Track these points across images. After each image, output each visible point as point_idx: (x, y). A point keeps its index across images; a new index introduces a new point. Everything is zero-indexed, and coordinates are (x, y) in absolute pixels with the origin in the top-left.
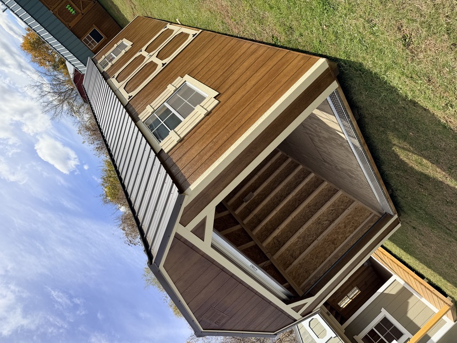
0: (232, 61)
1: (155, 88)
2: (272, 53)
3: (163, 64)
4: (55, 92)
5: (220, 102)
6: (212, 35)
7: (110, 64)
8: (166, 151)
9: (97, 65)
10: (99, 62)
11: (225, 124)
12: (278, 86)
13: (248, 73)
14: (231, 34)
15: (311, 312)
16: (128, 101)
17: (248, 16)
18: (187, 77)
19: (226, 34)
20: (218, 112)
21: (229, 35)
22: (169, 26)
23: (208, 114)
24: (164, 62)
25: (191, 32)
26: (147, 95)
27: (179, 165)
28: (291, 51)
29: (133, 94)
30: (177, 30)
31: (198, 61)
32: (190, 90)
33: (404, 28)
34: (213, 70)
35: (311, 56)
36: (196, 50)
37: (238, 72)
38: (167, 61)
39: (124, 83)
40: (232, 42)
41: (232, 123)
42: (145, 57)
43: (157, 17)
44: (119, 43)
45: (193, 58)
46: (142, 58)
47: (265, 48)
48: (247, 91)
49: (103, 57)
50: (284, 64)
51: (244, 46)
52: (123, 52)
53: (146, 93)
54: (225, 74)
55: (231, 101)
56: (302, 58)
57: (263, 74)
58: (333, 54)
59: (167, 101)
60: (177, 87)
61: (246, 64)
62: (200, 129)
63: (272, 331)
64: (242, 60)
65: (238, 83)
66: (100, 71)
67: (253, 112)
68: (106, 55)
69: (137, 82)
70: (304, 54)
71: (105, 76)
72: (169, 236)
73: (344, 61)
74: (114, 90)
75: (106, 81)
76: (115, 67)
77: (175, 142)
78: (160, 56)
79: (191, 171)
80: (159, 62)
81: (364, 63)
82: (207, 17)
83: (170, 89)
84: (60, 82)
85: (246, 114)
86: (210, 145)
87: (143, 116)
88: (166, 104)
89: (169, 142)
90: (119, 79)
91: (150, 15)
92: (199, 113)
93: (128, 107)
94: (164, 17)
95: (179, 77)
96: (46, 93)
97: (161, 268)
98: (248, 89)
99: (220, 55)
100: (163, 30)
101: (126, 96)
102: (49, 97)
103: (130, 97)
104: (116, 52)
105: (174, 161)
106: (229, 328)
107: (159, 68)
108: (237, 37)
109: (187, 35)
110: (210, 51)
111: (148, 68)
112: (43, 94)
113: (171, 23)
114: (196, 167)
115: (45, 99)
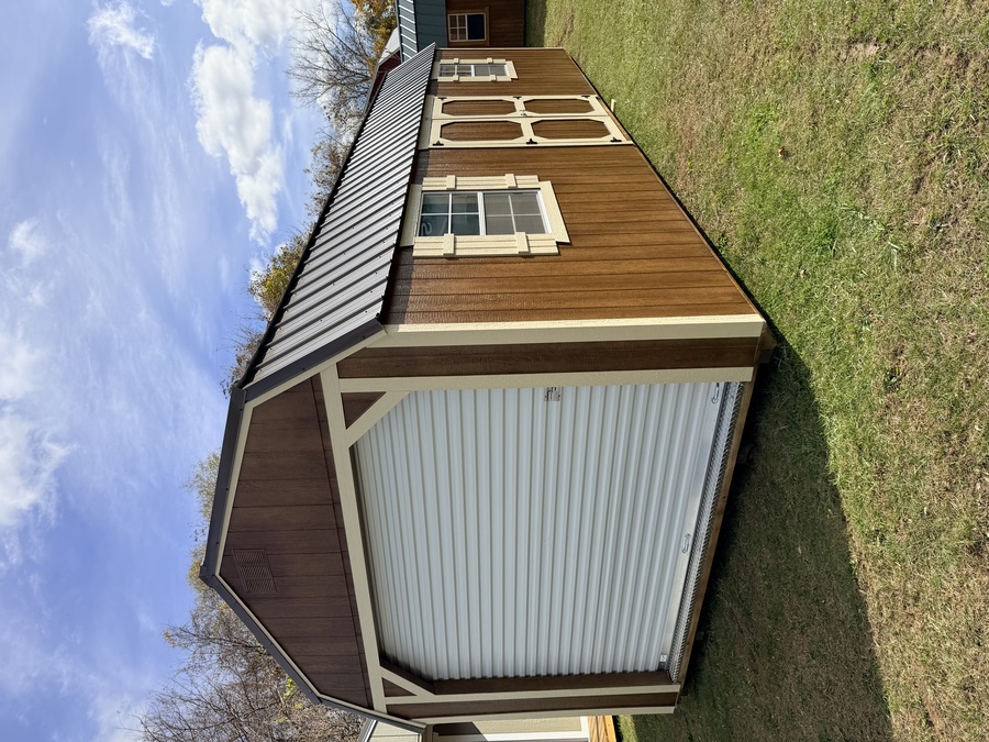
0: (633, 217)
1: (485, 162)
2: (700, 253)
3: (531, 142)
4: (335, 59)
5: (559, 254)
6: (640, 162)
7: (455, 77)
8: (415, 254)
9: (436, 63)
10: (443, 61)
11: (535, 287)
12: (662, 302)
13: (638, 251)
14: (671, 184)
15: (408, 719)
16: (431, 146)
17: (714, 174)
18: (547, 186)
19: (662, 178)
20: (543, 266)
21: (665, 183)
22: (593, 100)
23: (526, 256)
24: (535, 139)
25: (615, 132)
26: (465, 163)
27: (415, 287)
28: (728, 274)
29: (448, 144)
30: (599, 112)
31: (585, 177)
32: (534, 207)
33: (902, 358)
34: (594, 207)
35: (749, 302)
36: (598, 162)
37: (626, 238)
38: (542, 141)
39: (449, 119)
40: (660, 193)
41: (547, 295)
42: (515, 111)
43: (588, 73)
44: (496, 61)
45: (582, 168)
46: (511, 108)
47: (696, 240)
48: (612, 271)
49: (456, 60)
50: (700, 280)
51: (671, 212)
52: (492, 78)
53: (466, 158)
54: (605, 227)
55: (576, 265)
56: (734, 294)
57: (657, 269)
58: (783, 325)
59: (487, 193)
60: (519, 187)
61: (647, 238)
62: (493, 266)
63: (321, 689)
64: (647, 227)
65: (611, 252)
66: (431, 74)
67: (591, 305)
68: (462, 61)
69: (469, 134)
70: (742, 292)
71: (431, 88)
72: (304, 370)
73: (790, 349)
74: (425, 116)
75: (425, 94)
76: (458, 88)
77: (441, 253)
78: (537, 128)
79: (424, 307)
80: (528, 133)
81: (815, 374)
82: (656, 130)
83: (508, 180)
84: (358, 49)
85: (580, 299)
86: (486, 297)
87: (430, 183)
88: (480, 195)
89: (435, 246)
90: (446, 108)
91: (581, 62)
92: (516, 243)
93: (422, 154)
94: (599, 82)
95: (536, 177)
96: (322, 48)
97: (249, 408)
98: (616, 271)
99: (624, 195)
100: (579, 97)
101: (434, 136)
102: (321, 58)
103: (438, 144)
104: (480, 70)
105: (414, 276)
106: (259, 614)
107: (520, 142)
108: (674, 195)
109: (606, 132)
110: (616, 179)
111: (504, 129)
112: (315, 45)
113: (600, 98)
114: (436, 308)
115: (311, 55)
